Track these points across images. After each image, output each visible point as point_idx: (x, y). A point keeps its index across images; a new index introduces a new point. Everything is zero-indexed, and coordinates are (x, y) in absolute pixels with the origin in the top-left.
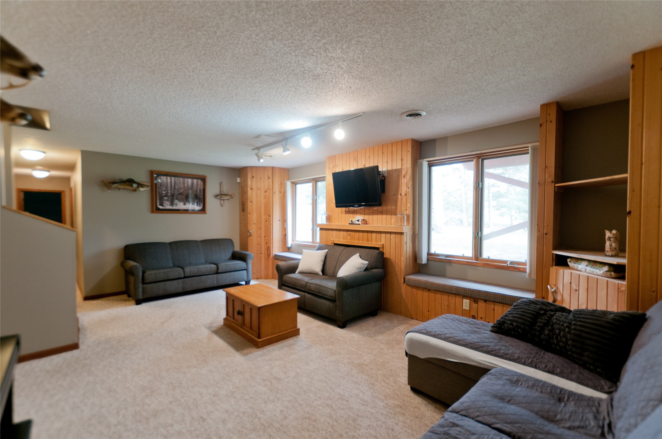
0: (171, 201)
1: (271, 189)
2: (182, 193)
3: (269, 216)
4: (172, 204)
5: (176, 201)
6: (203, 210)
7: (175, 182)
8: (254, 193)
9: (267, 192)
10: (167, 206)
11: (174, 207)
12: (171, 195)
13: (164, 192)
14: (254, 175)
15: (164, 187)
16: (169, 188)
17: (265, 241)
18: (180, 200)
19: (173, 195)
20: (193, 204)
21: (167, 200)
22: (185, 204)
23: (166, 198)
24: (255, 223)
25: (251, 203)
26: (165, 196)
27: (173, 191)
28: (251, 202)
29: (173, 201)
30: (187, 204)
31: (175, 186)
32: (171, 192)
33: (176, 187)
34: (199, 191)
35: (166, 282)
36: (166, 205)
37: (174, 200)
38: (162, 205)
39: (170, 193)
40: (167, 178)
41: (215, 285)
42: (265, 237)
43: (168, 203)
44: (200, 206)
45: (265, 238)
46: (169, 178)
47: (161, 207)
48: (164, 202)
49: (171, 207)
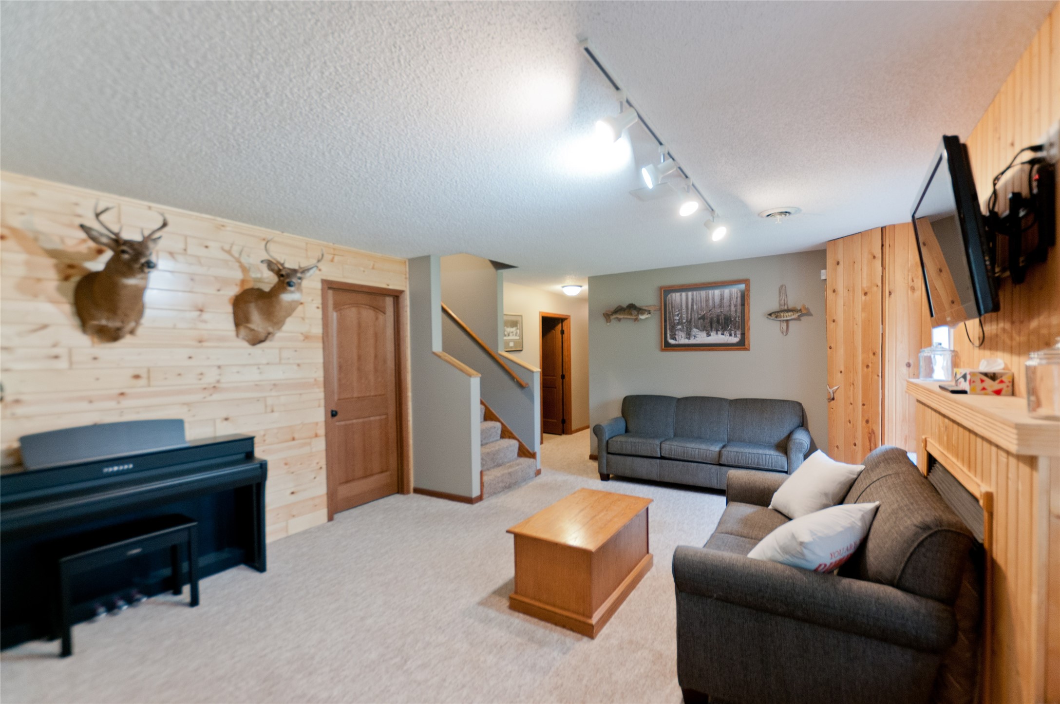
0: (687, 330)
1: (880, 284)
2: (704, 315)
3: (874, 354)
4: (689, 336)
5: (695, 331)
6: (742, 345)
7: (692, 299)
8: (841, 302)
9: (869, 295)
10: (682, 339)
11: (692, 341)
12: (687, 321)
13: (677, 318)
14: (840, 257)
15: (677, 310)
16: (684, 310)
17: (863, 416)
18: (704, 329)
19: (689, 322)
20: (723, 334)
21: (681, 330)
22: (709, 335)
23: (679, 327)
24: (842, 369)
25: (833, 324)
26: (678, 324)
27: (689, 315)
28: (834, 321)
29: (690, 332)
30: (713, 334)
31: (692, 305)
32: (687, 317)
33: (695, 307)
34: (733, 308)
35: (635, 459)
36: (680, 337)
37: (691, 329)
38: (674, 339)
39: (685, 318)
40: (681, 295)
41: (715, 485)
42: (863, 405)
43: (683, 334)
44: (735, 336)
45: (865, 407)
46: (684, 294)
47: (672, 342)
48: (677, 333)
49: (686, 341)
